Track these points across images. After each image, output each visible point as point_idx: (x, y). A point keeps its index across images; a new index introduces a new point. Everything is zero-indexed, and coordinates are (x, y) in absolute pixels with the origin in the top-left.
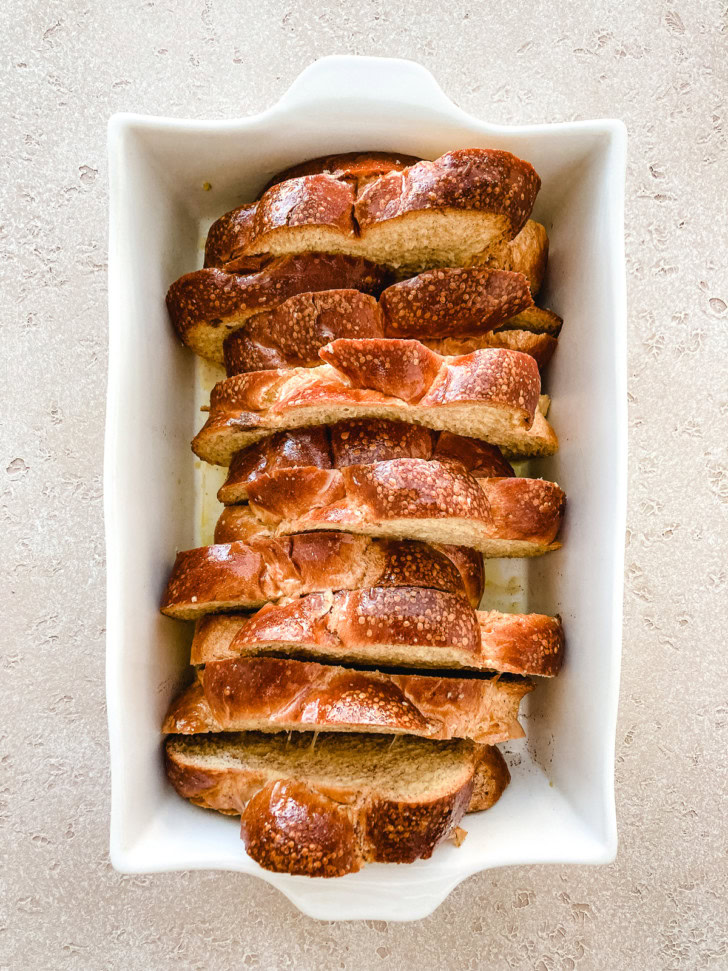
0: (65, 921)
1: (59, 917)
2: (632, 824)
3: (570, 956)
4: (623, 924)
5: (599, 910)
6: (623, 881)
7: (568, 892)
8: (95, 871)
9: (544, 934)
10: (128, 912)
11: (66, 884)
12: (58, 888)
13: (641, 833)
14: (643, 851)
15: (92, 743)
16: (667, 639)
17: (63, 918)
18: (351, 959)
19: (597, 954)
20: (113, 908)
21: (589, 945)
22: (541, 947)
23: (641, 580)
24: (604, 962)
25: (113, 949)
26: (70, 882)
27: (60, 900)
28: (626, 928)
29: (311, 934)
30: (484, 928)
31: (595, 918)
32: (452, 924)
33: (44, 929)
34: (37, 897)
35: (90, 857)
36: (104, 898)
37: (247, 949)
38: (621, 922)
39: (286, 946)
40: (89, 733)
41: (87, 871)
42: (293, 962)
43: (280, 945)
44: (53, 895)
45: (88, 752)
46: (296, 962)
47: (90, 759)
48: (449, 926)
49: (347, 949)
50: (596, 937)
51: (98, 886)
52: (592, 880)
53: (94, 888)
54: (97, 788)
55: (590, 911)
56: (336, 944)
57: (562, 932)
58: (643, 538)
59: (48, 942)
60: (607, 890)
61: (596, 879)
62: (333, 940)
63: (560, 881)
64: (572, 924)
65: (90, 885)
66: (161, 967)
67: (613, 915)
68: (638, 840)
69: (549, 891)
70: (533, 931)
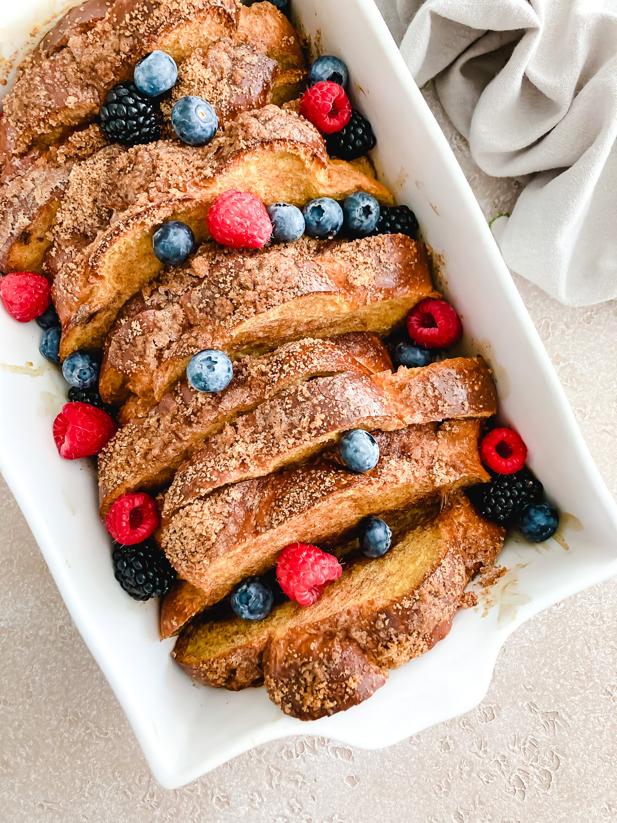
0: (35, 779)
1: (28, 777)
2: (593, 624)
3: (546, 768)
4: (597, 729)
5: (570, 717)
6: (591, 684)
7: (534, 701)
8: (57, 728)
9: (516, 748)
10: (94, 765)
11: (31, 743)
12: (24, 747)
13: (603, 632)
14: (608, 651)
15: (38, 602)
16: (603, 427)
17: (33, 777)
18: (319, 791)
19: (573, 763)
20: (79, 762)
21: (564, 754)
22: (514, 761)
23: (568, 369)
24: (582, 771)
25: (85, 803)
26: (35, 741)
27: (27, 759)
28: (601, 733)
29: (278, 770)
30: (452, 747)
31: (566, 725)
32: (418, 745)
33: (16, 790)
34: (6, 758)
35: (50, 714)
36: (69, 754)
37: (217, 790)
38: (594, 728)
39: (253, 783)
40: (33, 592)
41: (49, 729)
42: (262, 799)
43: (248, 783)
44: (21, 755)
45: (34, 611)
46: (265, 799)
47: (38, 617)
48: (415, 748)
49: (315, 780)
50: (570, 745)
51: (62, 742)
52: (558, 687)
53: (58, 744)
54: (48, 646)
55: (561, 718)
56: (304, 777)
57: (534, 744)
58: (564, 327)
59: (22, 801)
60: (575, 695)
61: (562, 685)
62: (299, 773)
63: (525, 691)
64: (543, 734)
65: (54, 742)
66: (133, 816)
67: (585, 721)
68: (601, 639)
69: (514, 703)
70: (503, 746)
